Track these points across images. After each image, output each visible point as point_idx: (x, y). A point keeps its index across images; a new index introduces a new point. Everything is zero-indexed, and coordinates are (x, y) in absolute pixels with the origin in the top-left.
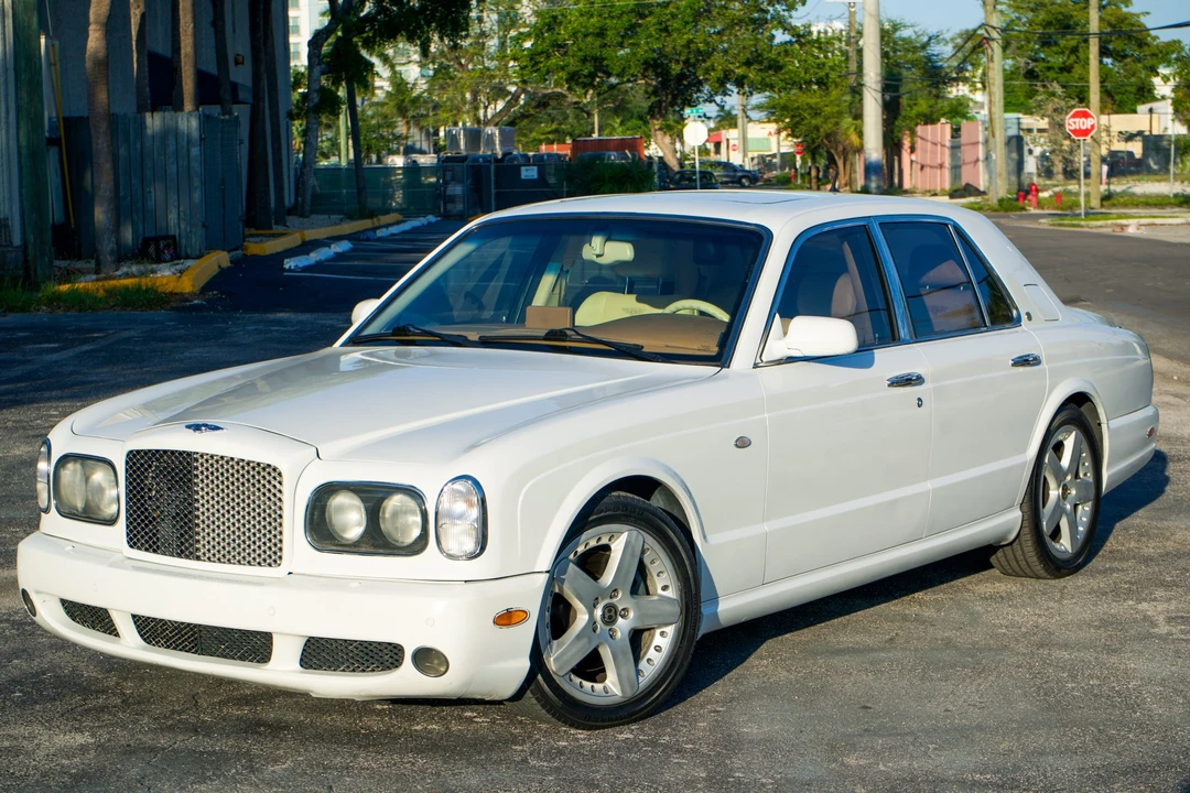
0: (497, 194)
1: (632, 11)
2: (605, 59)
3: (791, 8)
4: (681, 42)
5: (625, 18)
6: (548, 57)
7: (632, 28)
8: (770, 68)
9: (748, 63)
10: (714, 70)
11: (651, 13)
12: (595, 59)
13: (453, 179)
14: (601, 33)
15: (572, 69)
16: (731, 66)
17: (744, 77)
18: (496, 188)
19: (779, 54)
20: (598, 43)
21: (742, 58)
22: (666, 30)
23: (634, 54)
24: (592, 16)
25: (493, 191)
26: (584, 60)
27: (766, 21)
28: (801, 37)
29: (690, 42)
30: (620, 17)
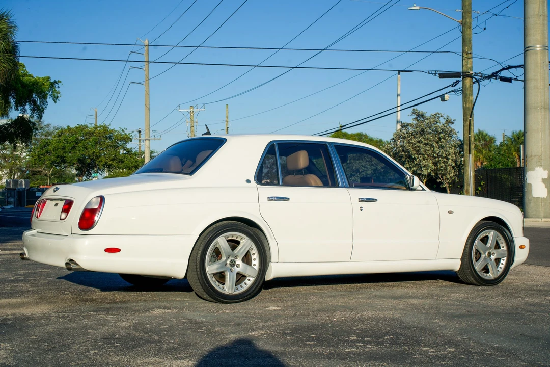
0: (27, 201)
1: (75, 141)
2: (64, 157)
3: (126, 142)
4: (91, 152)
5: (72, 143)
6: (44, 156)
7: (74, 148)
8: (119, 162)
9: (113, 160)
10: (102, 162)
11: (80, 142)
12: (61, 157)
13: (11, 196)
14: (64, 148)
15: (53, 160)
16: (108, 161)
17: (111, 164)
18: (27, 198)
19: (122, 157)
20: (62, 152)
21: (111, 158)
22: (86, 148)
23: (75, 156)
24: (60, 142)
25: (26, 200)
26: (57, 157)
27: (118, 147)
28: (129, 152)
29: (94, 152)
30: (70, 143)
